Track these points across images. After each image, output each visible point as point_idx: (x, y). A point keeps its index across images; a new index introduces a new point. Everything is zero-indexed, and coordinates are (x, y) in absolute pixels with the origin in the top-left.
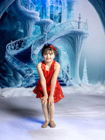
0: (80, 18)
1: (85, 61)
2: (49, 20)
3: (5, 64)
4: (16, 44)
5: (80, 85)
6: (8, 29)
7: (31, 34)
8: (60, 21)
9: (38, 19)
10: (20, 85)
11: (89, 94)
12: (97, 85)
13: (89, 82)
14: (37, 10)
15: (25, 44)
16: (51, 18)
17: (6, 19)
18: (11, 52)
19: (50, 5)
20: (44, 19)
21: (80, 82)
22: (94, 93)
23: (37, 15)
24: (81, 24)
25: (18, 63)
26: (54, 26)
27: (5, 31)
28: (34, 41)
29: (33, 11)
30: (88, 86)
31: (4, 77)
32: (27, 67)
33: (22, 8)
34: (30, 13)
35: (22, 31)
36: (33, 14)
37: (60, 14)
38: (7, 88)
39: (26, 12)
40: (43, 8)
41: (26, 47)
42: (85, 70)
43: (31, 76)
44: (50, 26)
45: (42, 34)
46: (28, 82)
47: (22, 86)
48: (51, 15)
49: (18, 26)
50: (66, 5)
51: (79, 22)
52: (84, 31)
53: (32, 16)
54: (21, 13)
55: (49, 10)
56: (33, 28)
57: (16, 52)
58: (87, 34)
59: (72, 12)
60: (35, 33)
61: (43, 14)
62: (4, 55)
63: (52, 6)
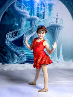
0: (57, 16)
1: (61, 45)
2: (36, 17)
3: (6, 47)
4: (13, 33)
5: (58, 62)
6: (8, 23)
7: (23, 27)
8: (43, 18)
9: (29, 16)
10: (15, 62)
11: (64, 68)
12: (69, 62)
13: (64, 60)
14: (27, 10)
15: (19, 34)
16: (38, 16)
17: (6, 16)
18: (10, 39)
19: (36, 6)
20: (32, 17)
21: (57, 60)
22: (68, 68)
23: (27, 14)
24: (58, 20)
25: (14, 47)
26: (40, 22)
27: (5, 25)
28: (25, 32)
29: (25, 11)
30: (63, 63)
31: (4, 57)
32: (20, 49)
33: (18, 9)
34: (23, 13)
35: (17, 25)
36: (25, 13)
37: (44, 13)
38: (7, 64)
39: (20, 12)
40: (31, 9)
41: (20, 36)
42: (61, 52)
43: (23, 56)
44: (37, 21)
45: (31, 27)
46: (21, 60)
47: (17, 62)
48: (38, 14)
49: (14, 21)
50: (48, 7)
51: (57, 19)
52: (60, 24)
53: (24, 14)
54: (17, 12)
55: (36, 10)
56: (25, 22)
57: (13, 39)
58: (62, 26)
59: (52, 11)
60: (26, 26)
61: (32, 13)
62: (5, 41)
63: (38, 8)
